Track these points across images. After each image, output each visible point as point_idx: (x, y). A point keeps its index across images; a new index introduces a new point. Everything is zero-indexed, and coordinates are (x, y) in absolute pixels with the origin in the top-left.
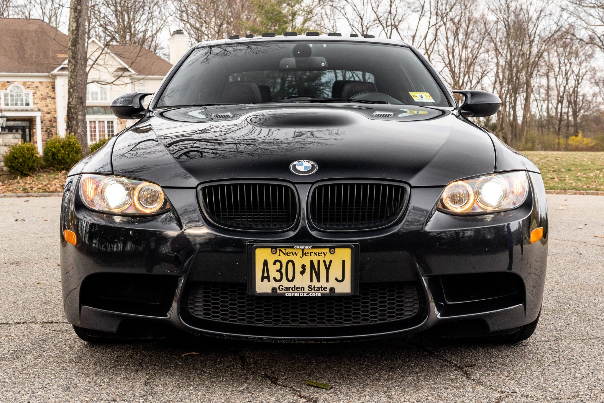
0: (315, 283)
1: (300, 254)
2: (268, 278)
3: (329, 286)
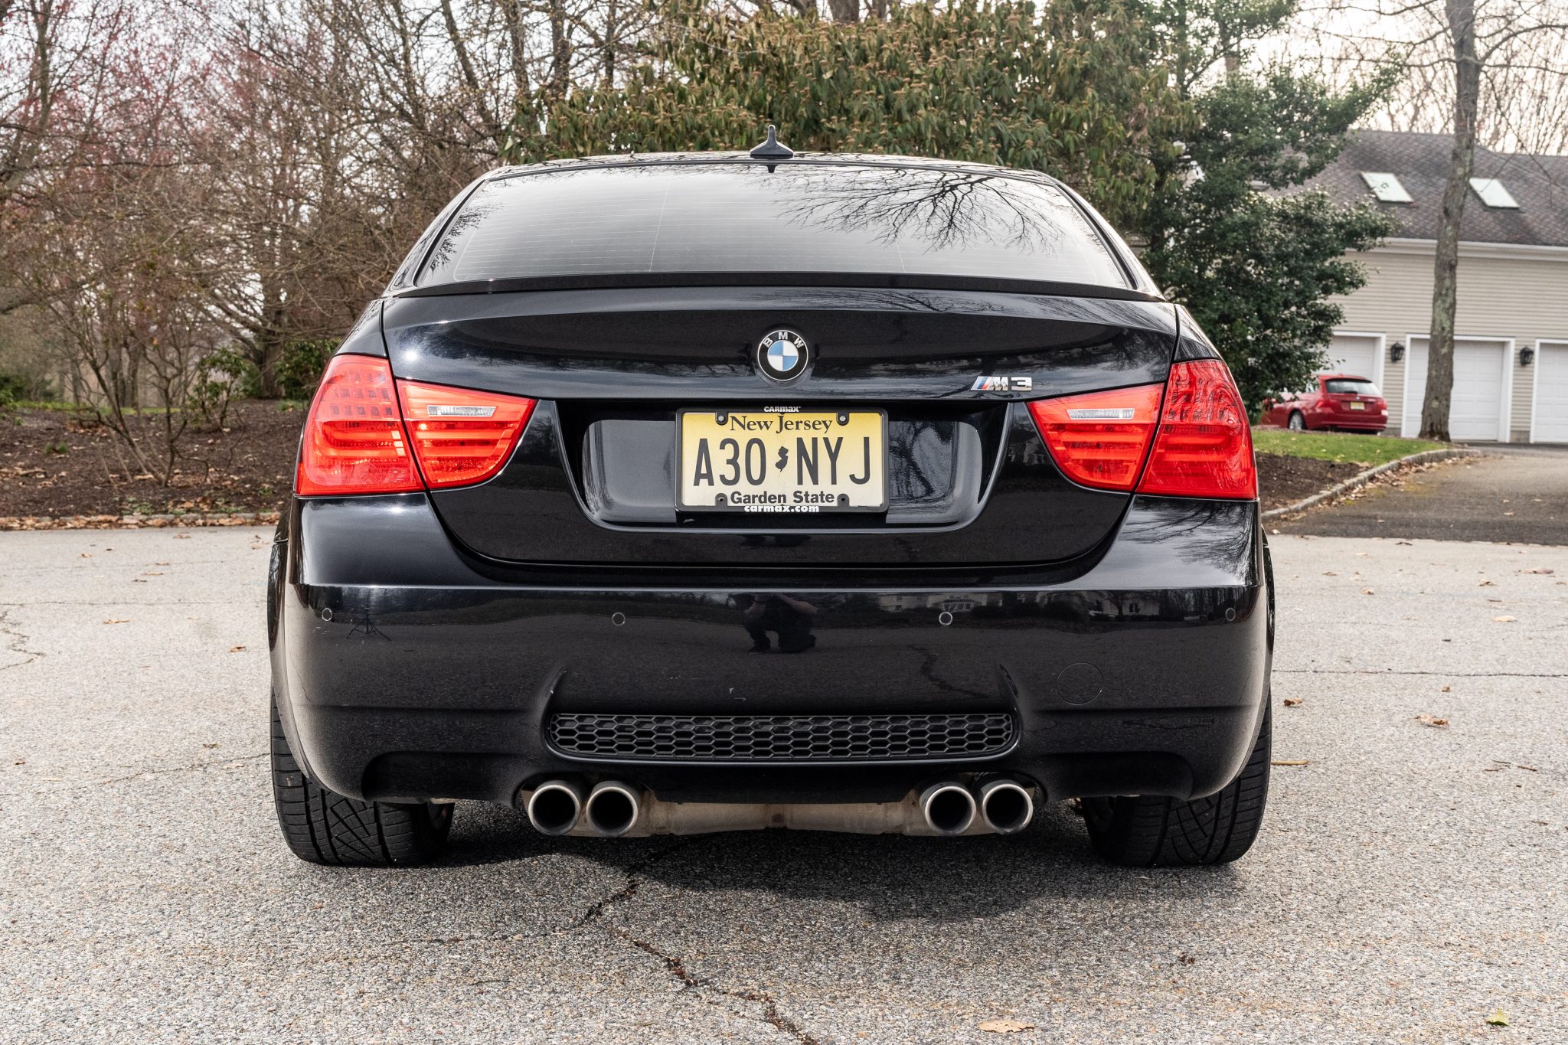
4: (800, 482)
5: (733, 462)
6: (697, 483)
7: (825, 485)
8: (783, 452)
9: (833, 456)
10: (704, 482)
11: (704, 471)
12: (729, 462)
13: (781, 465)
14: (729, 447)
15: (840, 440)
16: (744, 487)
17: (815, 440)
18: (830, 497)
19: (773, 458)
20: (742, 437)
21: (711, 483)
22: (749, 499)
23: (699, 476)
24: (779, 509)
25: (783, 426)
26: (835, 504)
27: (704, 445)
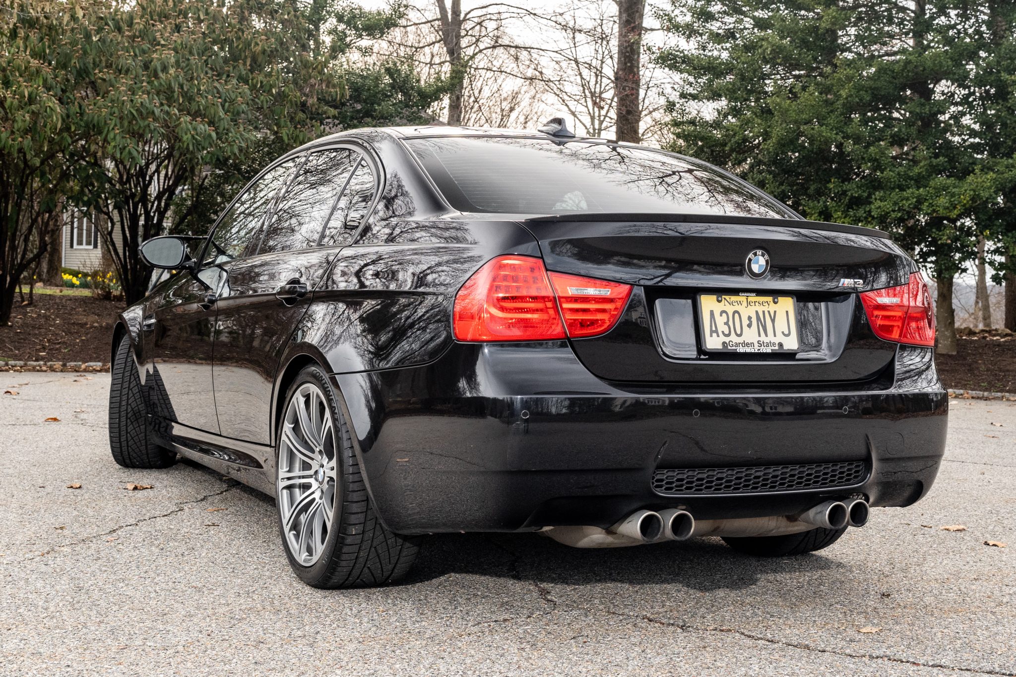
4: (760, 335)
5: (727, 323)
6: (711, 336)
7: (771, 338)
8: (750, 318)
9: (773, 321)
10: (715, 335)
11: (714, 329)
12: (725, 324)
13: (749, 326)
14: (724, 315)
15: (775, 312)
16: (734, 338)
17: (764, 312)
18: (774, 344)
19: (745, 322)
20: (730, 310)
21: (718, 336)
22: (737, 345)
23: (712, 332)
24: (753, 351)
25: (749, 304)
26: (777, 348)
27: (712, 313)
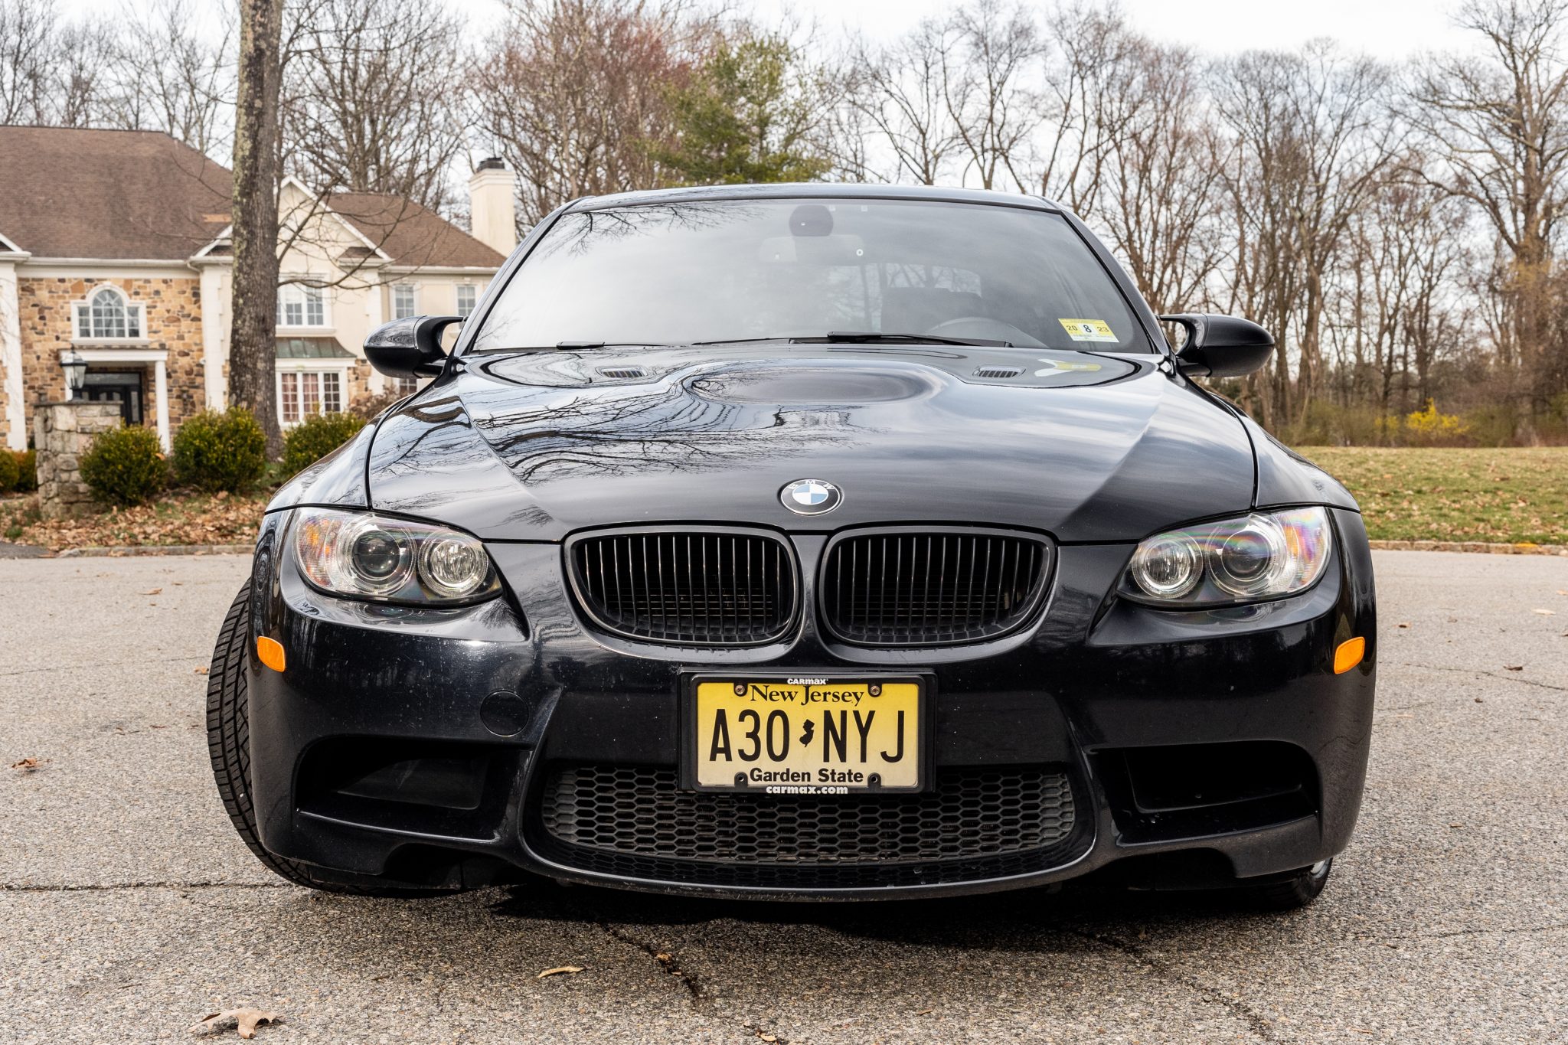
0: (835, 764)
1: (801, 697)
2: (727, 751)
3: (866, 770)
